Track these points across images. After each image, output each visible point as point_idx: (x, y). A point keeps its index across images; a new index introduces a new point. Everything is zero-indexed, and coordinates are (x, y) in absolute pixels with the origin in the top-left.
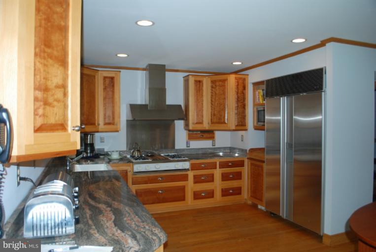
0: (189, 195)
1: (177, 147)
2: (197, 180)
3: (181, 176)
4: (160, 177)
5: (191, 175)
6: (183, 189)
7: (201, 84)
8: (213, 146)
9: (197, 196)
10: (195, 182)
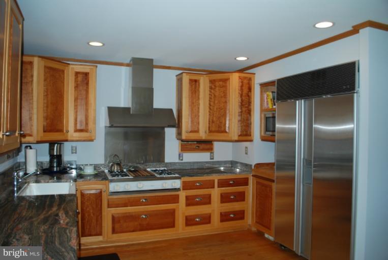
0: (180, 220)
1: (167, 160)
2: (190, 202)
3: (170, 197)
4: (143, 198)
5: (183, 195)
6: (172, 213)
7: (197, 84)
8: (211, 159)
9: (190, 221)
10: (188, 205)
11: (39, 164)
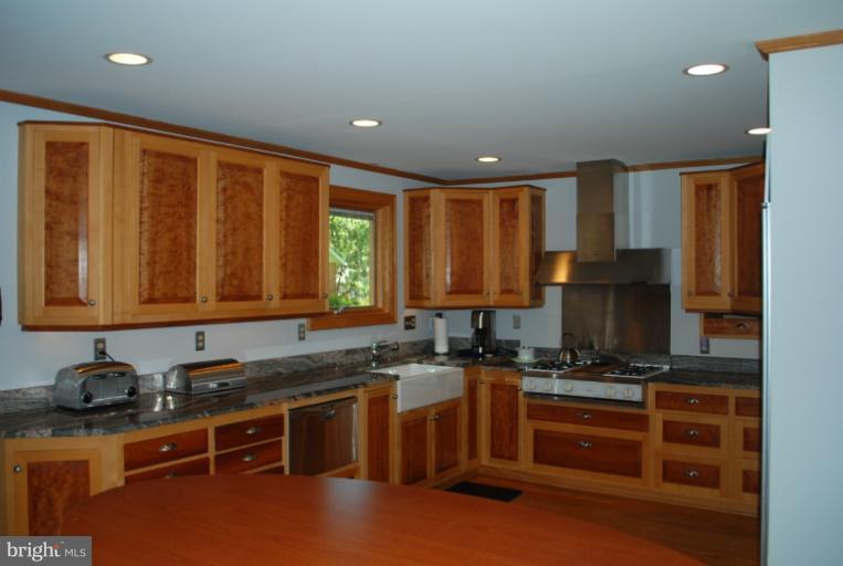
0: (651, 467)
2: (673, 433)
3: (630, 416)
4: (586, 411)
5: (657, 418)
6: (635, 448)
7: (713, 193)
9: (673, 472)
10: (667, 438)
11: (451, 341)
